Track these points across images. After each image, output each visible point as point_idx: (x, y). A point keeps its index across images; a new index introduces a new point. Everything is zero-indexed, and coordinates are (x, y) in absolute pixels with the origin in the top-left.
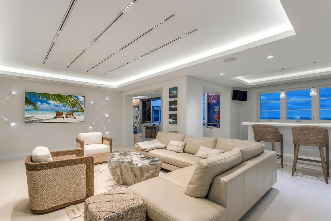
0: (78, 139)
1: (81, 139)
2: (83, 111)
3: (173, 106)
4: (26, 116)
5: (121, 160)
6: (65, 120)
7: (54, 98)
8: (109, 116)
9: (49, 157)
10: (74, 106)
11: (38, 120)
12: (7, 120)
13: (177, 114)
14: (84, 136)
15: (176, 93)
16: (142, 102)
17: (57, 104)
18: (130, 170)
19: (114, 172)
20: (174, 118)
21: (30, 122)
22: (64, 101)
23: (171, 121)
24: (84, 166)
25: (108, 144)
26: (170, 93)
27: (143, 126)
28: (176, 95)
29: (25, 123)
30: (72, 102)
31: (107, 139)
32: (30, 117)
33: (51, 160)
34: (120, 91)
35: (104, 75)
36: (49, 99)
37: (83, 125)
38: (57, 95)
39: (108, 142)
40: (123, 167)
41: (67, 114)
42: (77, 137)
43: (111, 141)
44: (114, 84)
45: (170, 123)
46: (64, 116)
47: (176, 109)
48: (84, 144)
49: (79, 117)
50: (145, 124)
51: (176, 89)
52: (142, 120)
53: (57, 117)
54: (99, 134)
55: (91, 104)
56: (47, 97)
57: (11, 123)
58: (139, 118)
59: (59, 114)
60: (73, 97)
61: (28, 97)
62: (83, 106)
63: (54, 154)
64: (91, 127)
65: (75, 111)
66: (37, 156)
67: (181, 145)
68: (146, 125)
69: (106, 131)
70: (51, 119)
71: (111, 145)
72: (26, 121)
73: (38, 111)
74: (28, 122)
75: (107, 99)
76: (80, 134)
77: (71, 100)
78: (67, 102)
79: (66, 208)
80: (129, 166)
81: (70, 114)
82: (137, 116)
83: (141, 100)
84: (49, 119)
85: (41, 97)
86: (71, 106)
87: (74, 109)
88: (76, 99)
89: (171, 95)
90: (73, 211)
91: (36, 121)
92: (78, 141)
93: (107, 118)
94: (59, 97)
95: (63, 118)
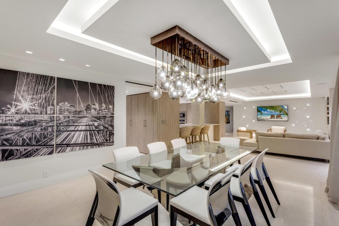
21: (259, 120)
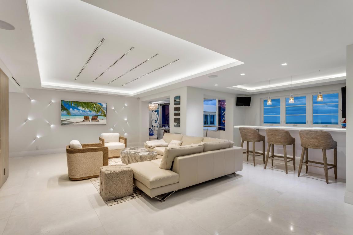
0: (101, 138)
1: (103, 138)
2: (105, 115)
3: (177, 112)
4: (62, 120)
5: (129, 152)
6: (91, 123)
7: (83, 105)
8: (127, 120)
9: (80, 146)
10: (98, 111)
11: (71, 123)
12: (48, 122)
13: (180, 118)
14: (104, 135)
15: (179, 101)
16: (161, 106)
17: (85, 110)
18: (134, 158)
19: (124, 160)
20: (177, 122)
22: (90, 107)
23: (176, 124)
24: (102, 153)
25: (124, 142)
26: (175, 101)
27: (162, 129)
28: (179, 102)
29: (61, 125)
30: (97, 108)
31: (123, 138)
32: (64, 120)
33: (81, 148)
34: (137, 98)
35: (122, 86)
36: (79, 106)
37: (105, 127)
38: (85, 103)
39: (123, 141)
40: (129, 156)
41: (92, 118)
42: (99, 137)
43: (126, 140)
44: (132, 92)
45: (175, 126)
46: (90, 120)
47: (179, 114)
48: (105, 142)
49: (102, 121)
50: (163, 128)
51: (179, 97)
52: (161, 124)
53: (85, 120)
54: (117, 135)
55: (112, 109)
56: (77, 104)
57: (51, 125)
58: (158, 122)
59: (86, 118)
60: (98, 104)
61: (63, 104)
62: (105, 111)
63: (83, 146)
64: (112, 129)
65: (99, 116)
66: (73, 145)
67: (178, 143)
68: (165, 128)
69: (125, 132)
70: (80, 122)
71: (126, 143)
72: (62, 123)
73: (71, 115)
74: (63, 124)
75: (126, 105)
76: (102, 134)
77: (95, 107)
78: (92, 108)
79: (91, 179)
80: (133, 155)
81: (95, 118)
82: (157, 120)
83: (160, 105)
84: (79, 122)
85: (72, 104)
86: (96, 111)
87: (98, 114)
88: (99, 105)
89: (176, 102)
90: (94, 180)
91: (69, 123)
92: (100, 139)
93: (126, 122)
94: (86, 104)
95: (89, 121)
